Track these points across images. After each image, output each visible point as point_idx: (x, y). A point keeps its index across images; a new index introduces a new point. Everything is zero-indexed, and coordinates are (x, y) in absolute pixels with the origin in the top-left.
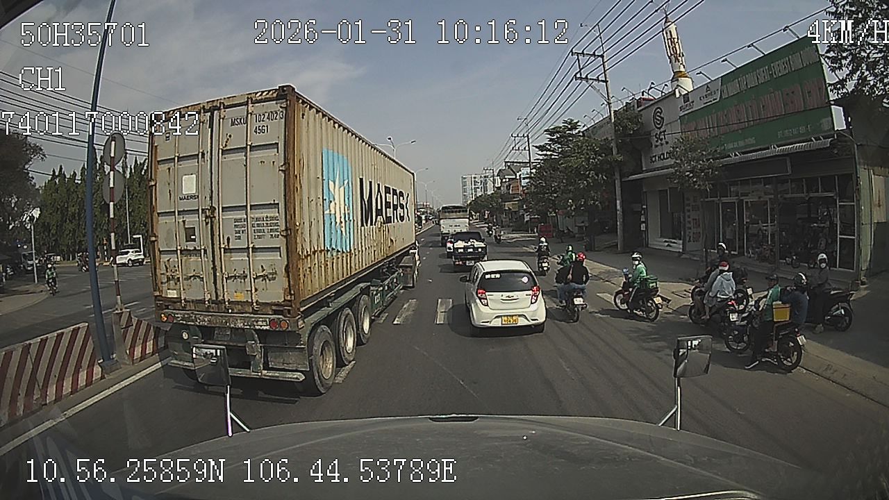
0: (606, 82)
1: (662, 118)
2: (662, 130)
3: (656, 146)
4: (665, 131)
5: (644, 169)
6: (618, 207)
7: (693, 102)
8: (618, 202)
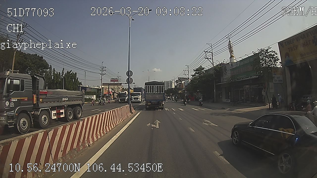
0: (213, 59)
1: (226, 69)
2: (226, 72)
3: (225, 76)
4: (227, 72)
5: (221, 82)
6: (215, 91)
7: (233, 66)
8: (215, 90)
